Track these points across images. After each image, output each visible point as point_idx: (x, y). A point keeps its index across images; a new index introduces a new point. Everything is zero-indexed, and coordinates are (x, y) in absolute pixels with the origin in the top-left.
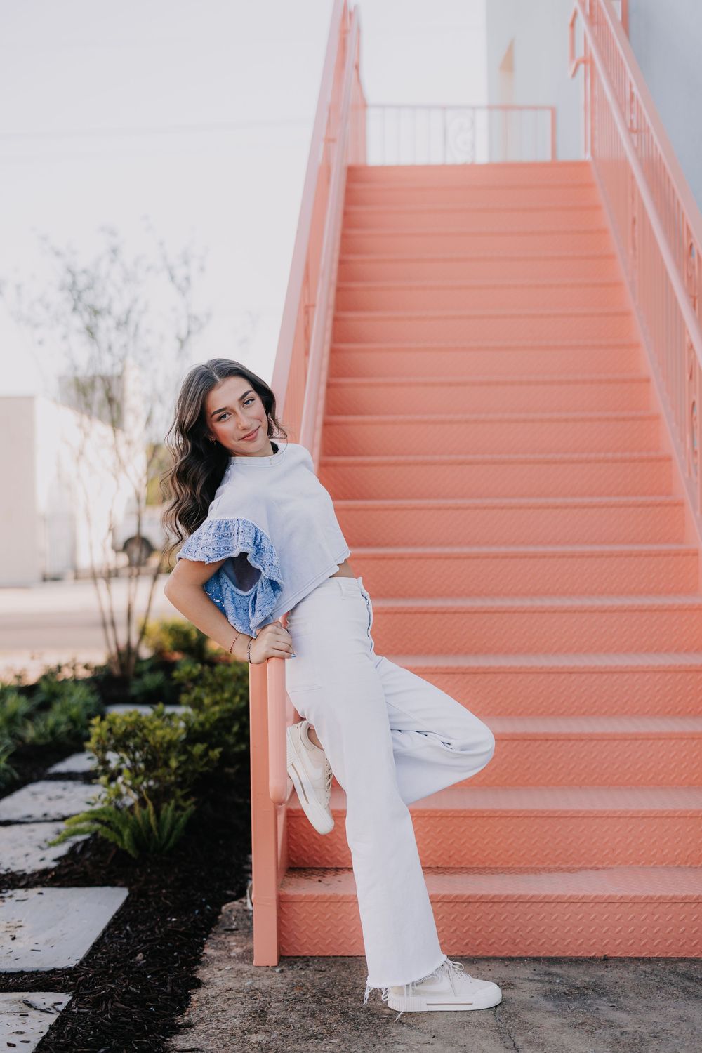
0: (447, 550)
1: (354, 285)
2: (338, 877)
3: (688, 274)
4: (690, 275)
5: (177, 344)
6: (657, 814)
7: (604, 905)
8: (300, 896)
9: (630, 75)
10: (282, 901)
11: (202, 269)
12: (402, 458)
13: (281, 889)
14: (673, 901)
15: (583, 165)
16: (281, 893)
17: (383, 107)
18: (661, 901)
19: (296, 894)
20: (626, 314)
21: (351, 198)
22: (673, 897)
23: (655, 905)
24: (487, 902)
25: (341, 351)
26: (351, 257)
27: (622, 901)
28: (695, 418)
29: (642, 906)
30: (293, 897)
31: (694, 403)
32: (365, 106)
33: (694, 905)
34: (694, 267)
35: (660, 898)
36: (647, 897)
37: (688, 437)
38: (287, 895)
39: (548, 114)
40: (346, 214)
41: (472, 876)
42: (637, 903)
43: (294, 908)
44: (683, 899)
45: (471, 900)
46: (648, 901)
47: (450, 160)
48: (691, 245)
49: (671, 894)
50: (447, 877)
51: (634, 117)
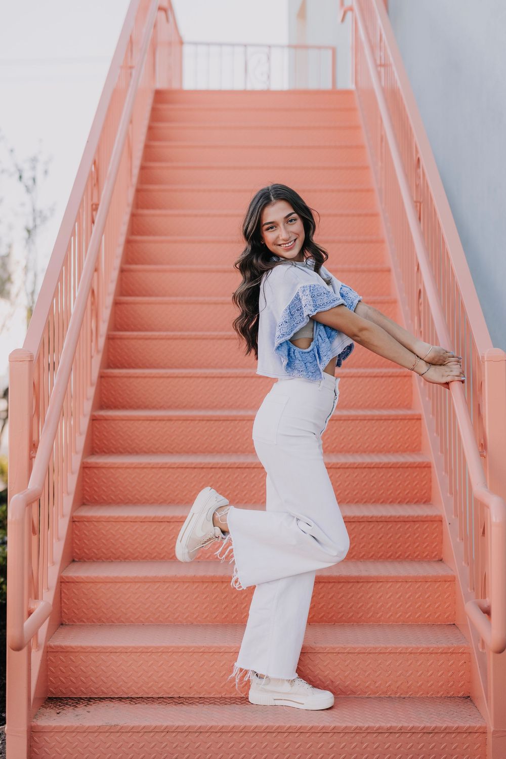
0: (210, 413)
1: (151, 187)
2: (89, 708)
3: (416, 183)
4: (417, 183)
5: (25, 234)
6: (371, 650)
7: (319, 734)
8: (50, 726)
9: (379, 22)
10: (33, 733)
11: (46, 172)
12: (178, 334)
13: (35, 720)
14: (380, 731)
15: (348, 93)
16: (33, 724)
17: (196, 44)
18: (369, 731)
19: (47, 725)
20: (375, 215)
21: (156, 116)
22: (379, 728)
23: (364, 735)
24: (216, 732)
25: (136, 242)
26: (152, 164)
27: (335, 731)
28: (421, 304)
29: (352, 735)
30: (44, 727)
31: (420, 291)
32: (181, 43)
33: (397, 735)
34: (420, 178)
35: (368, 728)
36: (356, 728)
37: (416, 318)
38: (38, 726)
39: (329, 53)
40: (150, 128)
41: (207, 707)
42: (348, 733)
43: (45, 738)
44: (388, 729)
45: (202, 730)
46: (358, 731)
47: (249, 87)
48: (419, 160)
49: (377, 725)
50: (185, 708)
51: (382, 54)
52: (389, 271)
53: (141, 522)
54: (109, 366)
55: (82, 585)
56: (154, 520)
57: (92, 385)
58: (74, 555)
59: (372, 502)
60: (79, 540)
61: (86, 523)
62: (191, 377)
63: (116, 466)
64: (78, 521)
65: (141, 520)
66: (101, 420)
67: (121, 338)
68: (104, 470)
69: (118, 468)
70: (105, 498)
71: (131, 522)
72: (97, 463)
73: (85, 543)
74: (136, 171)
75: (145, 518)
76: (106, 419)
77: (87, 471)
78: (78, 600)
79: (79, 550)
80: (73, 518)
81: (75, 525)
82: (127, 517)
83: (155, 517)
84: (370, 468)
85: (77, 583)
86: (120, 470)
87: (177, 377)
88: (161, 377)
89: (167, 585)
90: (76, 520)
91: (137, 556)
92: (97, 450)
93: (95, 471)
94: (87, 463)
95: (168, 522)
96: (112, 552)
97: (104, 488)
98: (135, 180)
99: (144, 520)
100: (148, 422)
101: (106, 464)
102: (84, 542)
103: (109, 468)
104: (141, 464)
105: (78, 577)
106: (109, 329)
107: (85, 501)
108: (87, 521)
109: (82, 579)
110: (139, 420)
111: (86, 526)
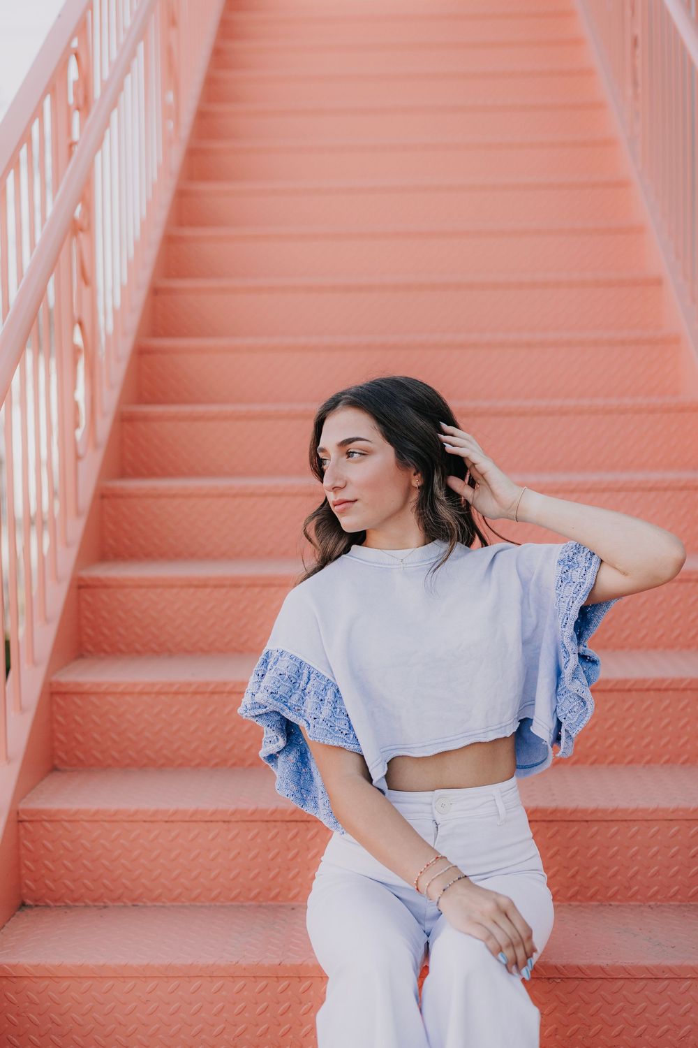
52: (658, 282)
53: (167, 822)
54: (123, 474)
55: (26, 982)
56: (194, 819)
57: (78, 513)
58: (25, 891)
59: (662, 761)
60: (34, 861)
61: (47, 825)
62: (280, 495)
63: (120, 689)
64: (30, 821)
65: (167, 819)
66: (95, 587)
67: (146, 418)
68: (94, 699)
69: (123, 694)
70: (98, 755)
71: (145, 821)
72: (78, 684)
73: (47, 868)
74: (187, 117)
75: (175, 813)
76: (104, 585)
77: (58, 699)
78: (18, 1015)
79: (35, 881)
80: (18, 813)
81: (25, 829)
82: (136, 812)
83: (195, 812)
84: (659, 690)
85: (15, 980)
86: (128, 698)
87: (252, 495)
88: (221, 495)
89: (219, 983)
90: (25, 818)
91: (160, 895)
92: (90, 647)
93: (77, 700)
94: (59, 684)
95: (224, 822)
96: (104, 885)
97: (95, 735)
98: (185, 132)
99: (173, 818)
100: (191, 590)
101: (99, 685)
102: (44, 864)
103: (106, 693)
104: (171, 685)
105: (14, 966)
106: (122, 401)
107: (57, 762)
108: (51, 821)
109: (25, 969)
110: (172, 586)
111: (47, 830)
